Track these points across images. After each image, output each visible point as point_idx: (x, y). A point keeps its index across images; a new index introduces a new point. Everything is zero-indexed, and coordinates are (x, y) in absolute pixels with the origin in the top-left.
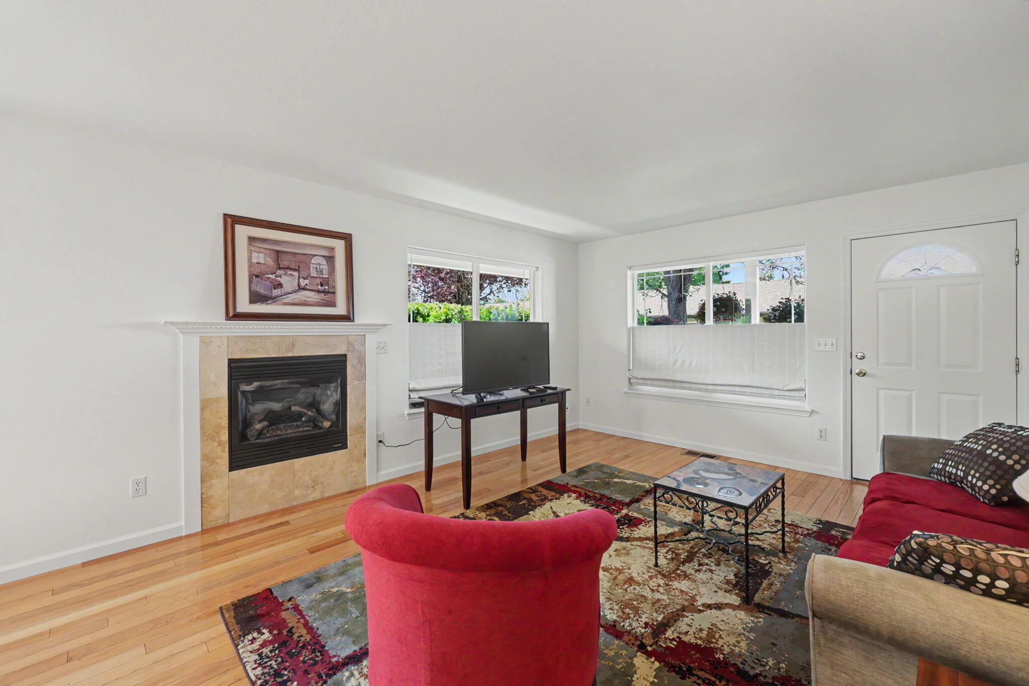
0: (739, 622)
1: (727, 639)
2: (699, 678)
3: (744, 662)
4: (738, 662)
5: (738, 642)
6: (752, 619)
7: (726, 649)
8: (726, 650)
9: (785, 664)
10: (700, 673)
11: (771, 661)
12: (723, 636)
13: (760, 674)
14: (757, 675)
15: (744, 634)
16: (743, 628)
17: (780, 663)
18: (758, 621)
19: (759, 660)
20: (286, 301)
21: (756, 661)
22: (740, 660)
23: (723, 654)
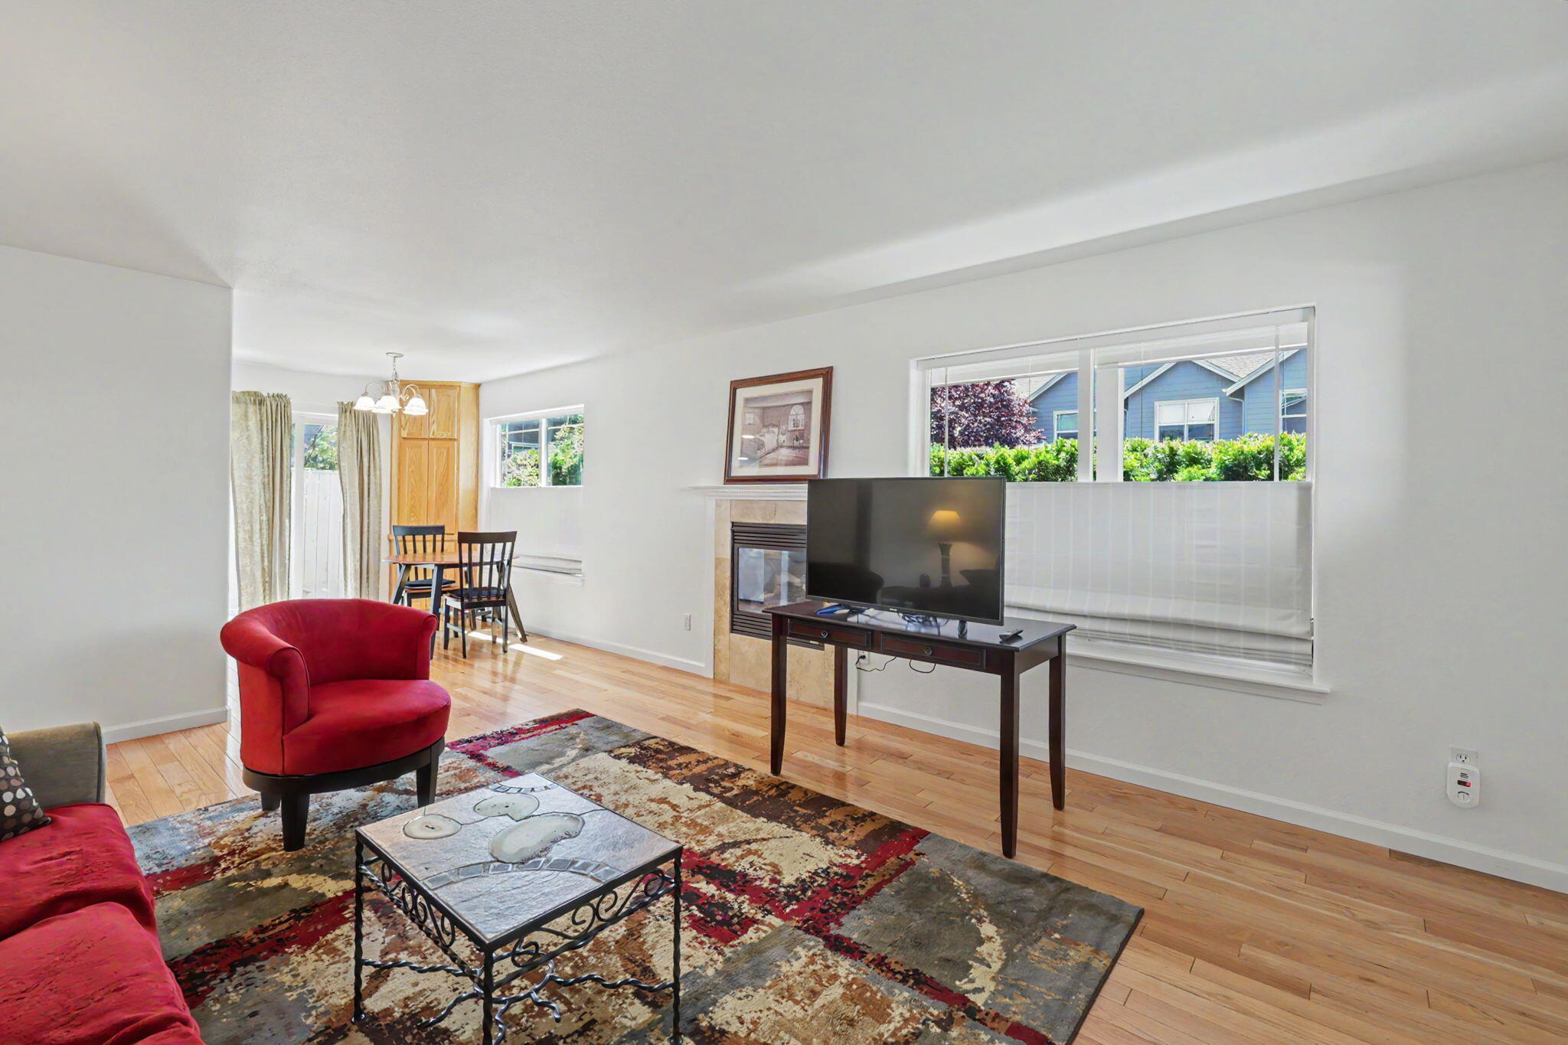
0: (329, 989)
1: (311, 966)
2: (281, 923)
3: (260, 969)
4: (267, 964)
5: (295, 976)
6: (322, 1009)
7: (296, 958)
8: (294, 959)
9: (215, 1011)
10: (286, 925)
11: (235, 997)
12: (320, 963)
13: (229, 977)
14: (232, 972)
15: (303, 987)
16: (314, 990)
17: (222, 1006)
18: (310, 1015)
19: (248, 985)
20: (766, 461)
21: (249, 982)
22: (268, 967)
23: (292, 953)
